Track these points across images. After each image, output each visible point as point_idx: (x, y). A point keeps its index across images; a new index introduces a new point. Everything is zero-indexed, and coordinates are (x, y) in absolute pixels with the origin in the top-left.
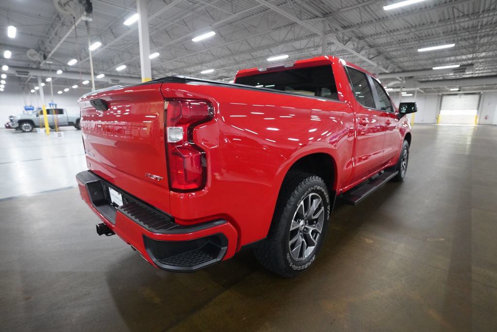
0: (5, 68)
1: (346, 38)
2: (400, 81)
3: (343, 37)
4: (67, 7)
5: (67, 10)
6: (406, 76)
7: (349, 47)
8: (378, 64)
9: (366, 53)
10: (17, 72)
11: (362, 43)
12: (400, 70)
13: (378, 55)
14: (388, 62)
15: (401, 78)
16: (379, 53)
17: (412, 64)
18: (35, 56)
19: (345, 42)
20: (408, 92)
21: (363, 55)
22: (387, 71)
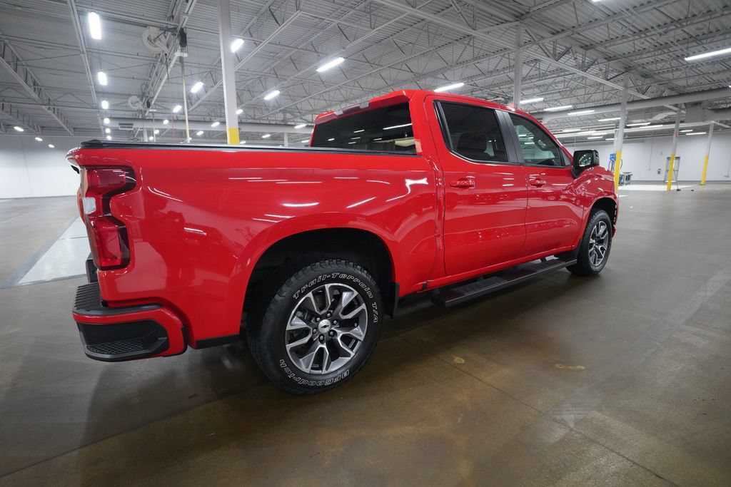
0: (107, 121)
1: (560, 50)
2: (675, 111)
3: (554, 49)
4: (157, 43)
5: (157, 47)
6: (687, 102)
7: (567, 62)
8: (626, 86)
9: (601, 70)
10: (120, 124)
11: (591, 55)
12: (674, 93)
13: (626, 71)
14: (648, 81)
15: (676, 106)
16: (628, 69)
17: (691, 81)
18: (137, 104)
19: (557, 57)
20: (695, 130)
21: (597, 75)
22: (645, 97)
